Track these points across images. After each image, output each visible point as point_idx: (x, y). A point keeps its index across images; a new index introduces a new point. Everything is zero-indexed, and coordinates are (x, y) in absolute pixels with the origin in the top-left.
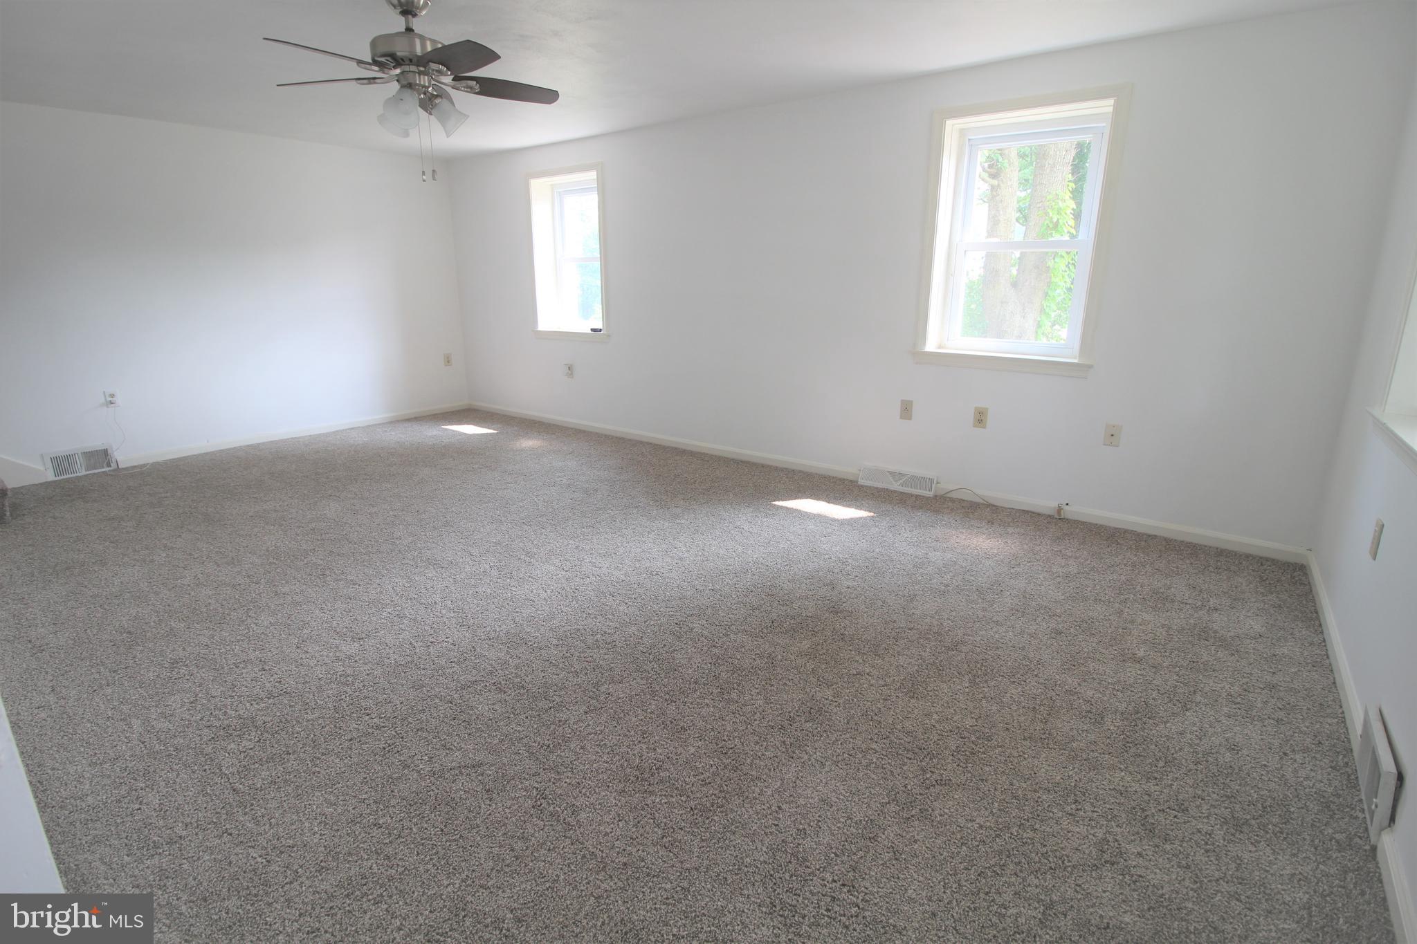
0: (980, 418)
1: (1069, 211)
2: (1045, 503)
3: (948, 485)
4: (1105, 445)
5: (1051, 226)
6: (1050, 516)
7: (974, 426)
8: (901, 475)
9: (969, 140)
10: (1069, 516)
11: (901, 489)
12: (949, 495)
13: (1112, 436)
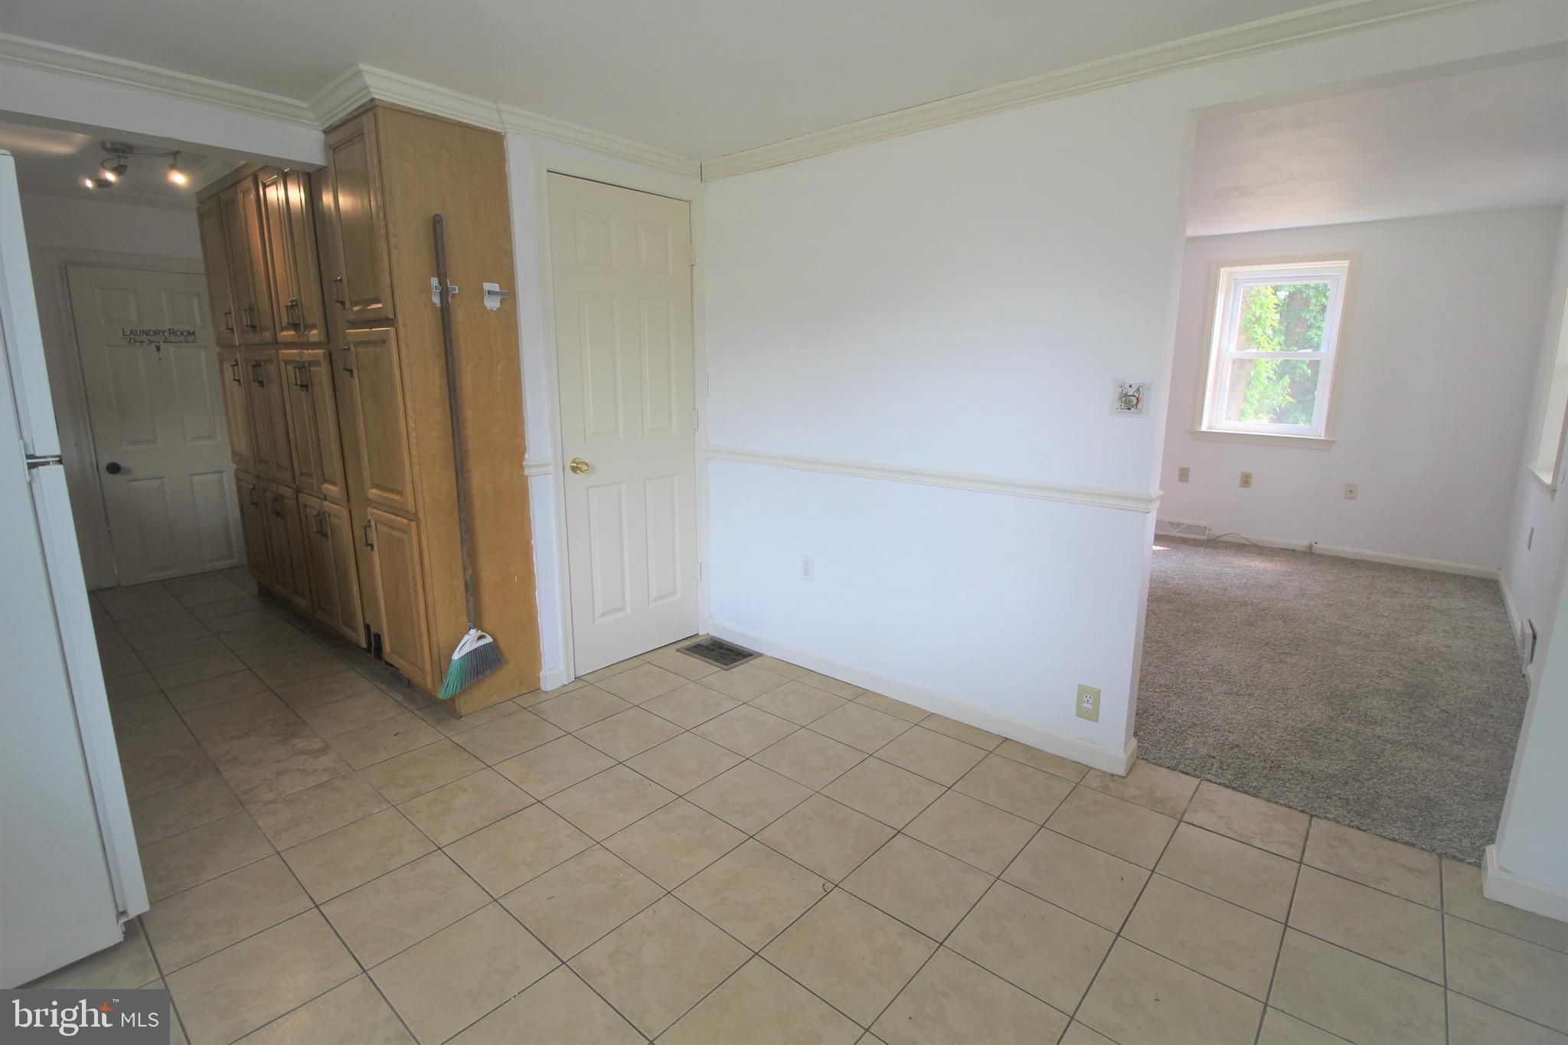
0: (1246, 480)
1: (1271, 306)
2: (1299, 542)
3: (1217, 532)
4: (1346, 498)
5: (1254, 320)
6: (1303, 552)
7: (1241, 486)
8: (1179, 525)
9: (1235, 279)
10: (1318, 552)
11: (1179, 535)
12: (1218, 539)
13: (1351, 492)
